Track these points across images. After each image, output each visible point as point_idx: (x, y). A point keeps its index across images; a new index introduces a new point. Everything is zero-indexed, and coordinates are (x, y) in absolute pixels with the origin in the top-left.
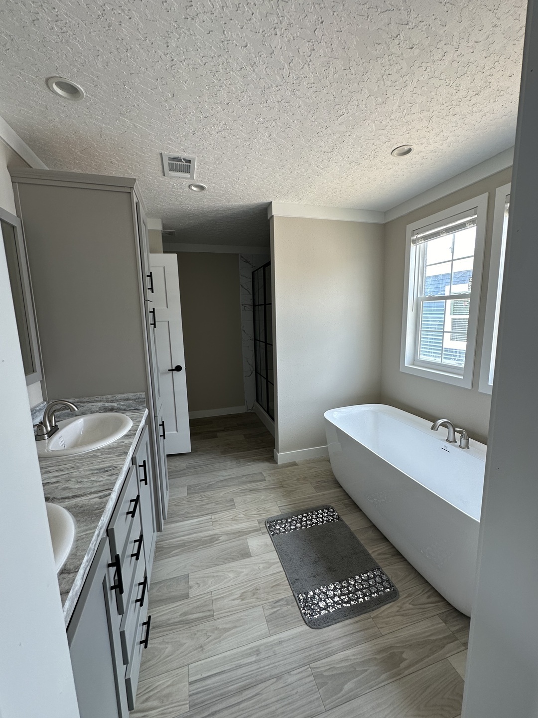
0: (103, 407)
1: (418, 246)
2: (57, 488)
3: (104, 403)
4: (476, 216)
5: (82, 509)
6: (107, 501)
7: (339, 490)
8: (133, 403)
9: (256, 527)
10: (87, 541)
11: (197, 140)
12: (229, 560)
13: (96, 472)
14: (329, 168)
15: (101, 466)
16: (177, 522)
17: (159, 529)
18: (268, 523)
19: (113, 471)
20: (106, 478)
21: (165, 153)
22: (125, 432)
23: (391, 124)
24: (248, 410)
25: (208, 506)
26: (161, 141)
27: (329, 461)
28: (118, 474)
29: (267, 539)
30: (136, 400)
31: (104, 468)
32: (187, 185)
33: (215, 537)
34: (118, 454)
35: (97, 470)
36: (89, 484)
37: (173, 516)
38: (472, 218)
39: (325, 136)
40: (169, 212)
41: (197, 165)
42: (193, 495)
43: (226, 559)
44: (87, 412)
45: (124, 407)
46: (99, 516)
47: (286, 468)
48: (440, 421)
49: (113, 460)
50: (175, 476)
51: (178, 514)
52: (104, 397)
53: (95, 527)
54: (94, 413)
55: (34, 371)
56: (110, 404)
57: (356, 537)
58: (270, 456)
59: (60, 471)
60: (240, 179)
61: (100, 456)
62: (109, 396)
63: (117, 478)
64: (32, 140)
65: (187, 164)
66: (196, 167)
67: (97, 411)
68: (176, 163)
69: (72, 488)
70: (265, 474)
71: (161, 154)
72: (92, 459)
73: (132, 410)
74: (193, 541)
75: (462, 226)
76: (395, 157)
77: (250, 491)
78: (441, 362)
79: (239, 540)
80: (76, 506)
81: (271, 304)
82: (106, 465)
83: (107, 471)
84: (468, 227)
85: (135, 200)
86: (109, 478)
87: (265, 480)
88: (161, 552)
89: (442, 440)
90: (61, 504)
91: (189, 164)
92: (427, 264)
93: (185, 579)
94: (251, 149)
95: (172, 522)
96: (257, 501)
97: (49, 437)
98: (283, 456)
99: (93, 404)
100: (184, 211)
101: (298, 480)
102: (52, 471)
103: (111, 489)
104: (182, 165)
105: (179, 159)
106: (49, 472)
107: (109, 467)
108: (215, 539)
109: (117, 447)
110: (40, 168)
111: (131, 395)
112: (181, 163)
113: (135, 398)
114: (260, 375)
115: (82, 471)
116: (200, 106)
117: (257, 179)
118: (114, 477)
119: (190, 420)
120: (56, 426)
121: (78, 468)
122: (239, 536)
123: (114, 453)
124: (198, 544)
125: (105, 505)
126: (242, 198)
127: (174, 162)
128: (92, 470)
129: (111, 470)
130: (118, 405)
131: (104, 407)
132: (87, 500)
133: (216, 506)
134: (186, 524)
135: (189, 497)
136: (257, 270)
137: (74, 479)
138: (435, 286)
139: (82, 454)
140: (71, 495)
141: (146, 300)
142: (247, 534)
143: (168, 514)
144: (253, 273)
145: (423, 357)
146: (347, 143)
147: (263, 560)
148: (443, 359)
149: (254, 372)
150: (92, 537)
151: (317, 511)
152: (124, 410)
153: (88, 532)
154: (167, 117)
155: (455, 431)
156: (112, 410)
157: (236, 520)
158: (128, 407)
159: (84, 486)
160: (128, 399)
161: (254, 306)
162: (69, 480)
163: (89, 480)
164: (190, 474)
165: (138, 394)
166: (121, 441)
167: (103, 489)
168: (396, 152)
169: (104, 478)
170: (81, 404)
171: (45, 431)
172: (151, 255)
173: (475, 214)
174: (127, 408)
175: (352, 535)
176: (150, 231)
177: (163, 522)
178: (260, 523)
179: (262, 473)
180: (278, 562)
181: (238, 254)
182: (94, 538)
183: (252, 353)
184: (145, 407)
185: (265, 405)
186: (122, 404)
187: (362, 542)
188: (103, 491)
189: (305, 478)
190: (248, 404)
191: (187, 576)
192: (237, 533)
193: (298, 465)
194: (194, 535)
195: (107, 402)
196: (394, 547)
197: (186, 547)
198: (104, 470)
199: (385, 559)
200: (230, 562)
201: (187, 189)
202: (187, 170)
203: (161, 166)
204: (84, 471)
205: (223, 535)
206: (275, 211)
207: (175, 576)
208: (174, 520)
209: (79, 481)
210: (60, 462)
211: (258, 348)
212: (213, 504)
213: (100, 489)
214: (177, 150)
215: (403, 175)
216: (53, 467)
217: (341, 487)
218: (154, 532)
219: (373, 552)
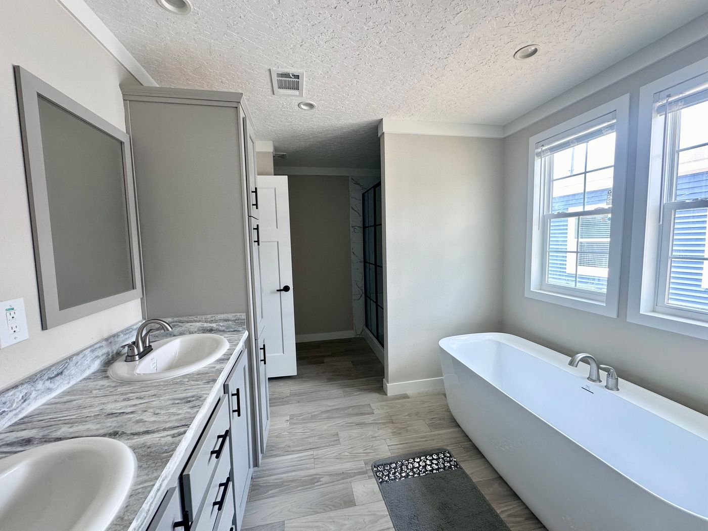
0: (201, 327)
1: (543, 159)
2: (130, 419)
3: (203, 323)
4: (615, 121)
5: (149, 450)
6: (180, 441)
7: (456, 429)
8: (233, 324)
9: (361, 469)
10: (141, 498)
11: (305, 51)
12: (330, 508)
13: (177, 402)
14: (444, 77)
15: (184, 395)
16: (276, 456)
17: (256, 464)
18: (375, 467)
19: (195, 402)
20: (185, 411)
21: (274, 69)
22: (219, 355)
23: (515, 20)
24: (357, 335)
25: (311, 440)
26: (269, 55)
27: (445, 395)
28: (200, 406)
29: (372, 485)
30: (237, 321)
31: (187, 398)
32: (297, 104)
33: (315, 478)
34: (206, 381)
35: (179, 399)
36: (165, 417)
37: (273, 449)
38: (609, 123)
39: (441, 39)
40: (280, 134)
41: (306, 82)
42: (294, 426)
43: (327, 507)
44: (185, 332)
45: (223, 328)
46: (165, 462)
47: (397, 401)
48: (580, 356)
49: (199, 388)
50: (278, 404)
51: (277, 447)
52: (204, 317)
53: (157, 478)
54: (193, 333)
55: (134, 288)
56: (209, 325)
57: (479, 491)
58: (379, 385)
59: (141, 398)
60: (349, 94)
61: (187, 383)
62: (209, 316)
63: (198, 411)
64: (146, 62)
65: (296, 80)
66: (305, 82)
67: (196, 332)
68: (285, 79)
69: (146, 421)
70: (373, 406)
71: (270, 70)
72: (177, 386)
73: (232, 331)
74: (293, 481)
75: (599, 133)
76: (518, 60)
77: (357, 425)
78: (576, 286)
79: (343, 483)
80: (144, 446)
81: (381, 225)
82: (189, 394)
83: (190, 401)
84: (605, 134)
85: (242, 115)
86: (189, 410)
87: (373, 413)
88: (257, 491)
89: (584, 378)
90: (127, 441)
91: (298, 80)
92: (554, 179)
93: (280, 527)
94: (361, 59)
95: (271, 456)
96: (363, 437)
97: (140, 358)
98: (393, 387)
99: (191, 324)
100: (294, 132)
101: (409, 415)
102: (132, 398)
103: (188, 426)
104: (290, 81)
105: (286, 75)
106: (129, 399)
107: (193, 397)
108: (316, 480)
109: (207, 373)
110: (151, 85)
111: (230, 316)
112: (289, 79)
113: (235, 319)
114: (370, 298)
115: (163, 400)
116: (307, 13)
117: (367, 94)
118: (195, 410)
119: (296, 343)
120: (150, 346)
121: (160, 395)
122: (343, 479)
123: (202, 380)
124: (297, 484)
125: (176, 447)
126: (352, 115)
127: (283, 79)
128: (174, 399)
129: (193, 401)
130: (217, 326)
131: (203, 327)
132: (158, 439)
133: (319, 440)
134: (287, 459)
135: (291, 427)
136: (367, 191)
137: (152, 410)
138: (563, 203)
139: (168, 380)
140: (142, 430)
141: (250, 216)
142: (351, 477)
143: (267, 446)
144: (363, 195)
145: (552, 281)
146: (464, 46)
147: (370, 512)
148: (577, 284)
149: (363, 295)
150: (149, 492)
151: (431, 455)
152: (223, 331)
153: (146, 484)
154: (273, 28)
155: (599, 368)
156: (211, 330)
157: (340, 458)
158: (227, 328)
159: (160, 419)
160: (227, 320)
161: (364, 227)
162: (145, 411)
163: (167, 411)
164: (293, 402)
165: (238, 314)
166: (213, 366)
167: (178, 425)
168: (518, 54)
169: (185, 410)
170: (180, 324)
171: (136, 352)
172: (259, 177)
173: (613, 119)
174: (226, 330)
175: (474, 488)
176: (258, 153)
177: (260, 456)
178: (367, 464)
179: (369, 405)
180: (387, 516)
181: (348, 177)
182: (152, 494)
183: (361, 276)
184: (245, 329)
185: (375, 332)
186: (221, 324)
187: (487, 498)
188: (178, 427)
189: (417, 414)
190: (358, 328)
191: (283, 524)
192: (340, 474)
193: (409, 398)
194: (293, 474)
195: (206, 322)
196: (527, 508)
197: (283, 487)
198: (187, 400)
199: (518, 522)
200: (331, 510)
201: (297, 108)
202: (296, 87)
203: (270, 84)
204: (165, 400)
205: (325, 475)
206: (386, 128)
207: (271, 522)
208: (274, 454)
209: (156, 412)
210: (144, 387)
211: (367, 270)
212: (316, 438)
213: (176, 424)
214: (285, 65)
215: (526, 82)
216: (134, 393)
217: (458, 426)
218: (249, 468)
219: (502, 512)
